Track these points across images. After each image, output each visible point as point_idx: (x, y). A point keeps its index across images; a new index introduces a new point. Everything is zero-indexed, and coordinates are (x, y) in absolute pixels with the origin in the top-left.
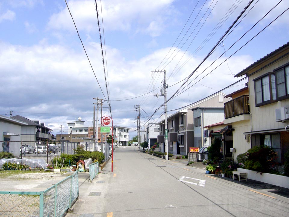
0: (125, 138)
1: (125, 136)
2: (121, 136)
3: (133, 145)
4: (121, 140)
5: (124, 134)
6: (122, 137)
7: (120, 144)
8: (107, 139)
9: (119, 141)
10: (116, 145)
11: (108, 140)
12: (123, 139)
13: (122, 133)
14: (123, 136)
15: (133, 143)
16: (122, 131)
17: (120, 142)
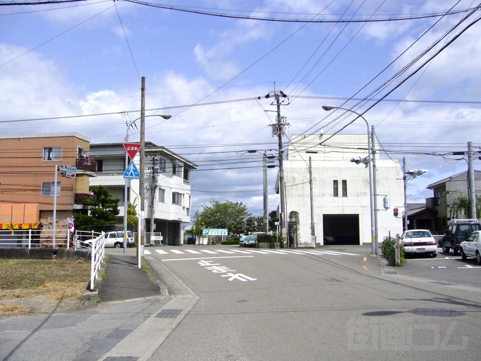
0: (174, 206)
1: (176, 198)
2: (157, 191)
3: (205, 241)
4: (158, 215)
5: (170, 182)
6: (162, 200)
7: (153, 238)
8: (79, 207)
9: (148, 221)
10: (131, 240)
11: (84, 211)
12: (166, 211)
13: (163, 180)
14: (168, 197)
15: (205, 231)
16: (163, 170)
17: (153, 227)
